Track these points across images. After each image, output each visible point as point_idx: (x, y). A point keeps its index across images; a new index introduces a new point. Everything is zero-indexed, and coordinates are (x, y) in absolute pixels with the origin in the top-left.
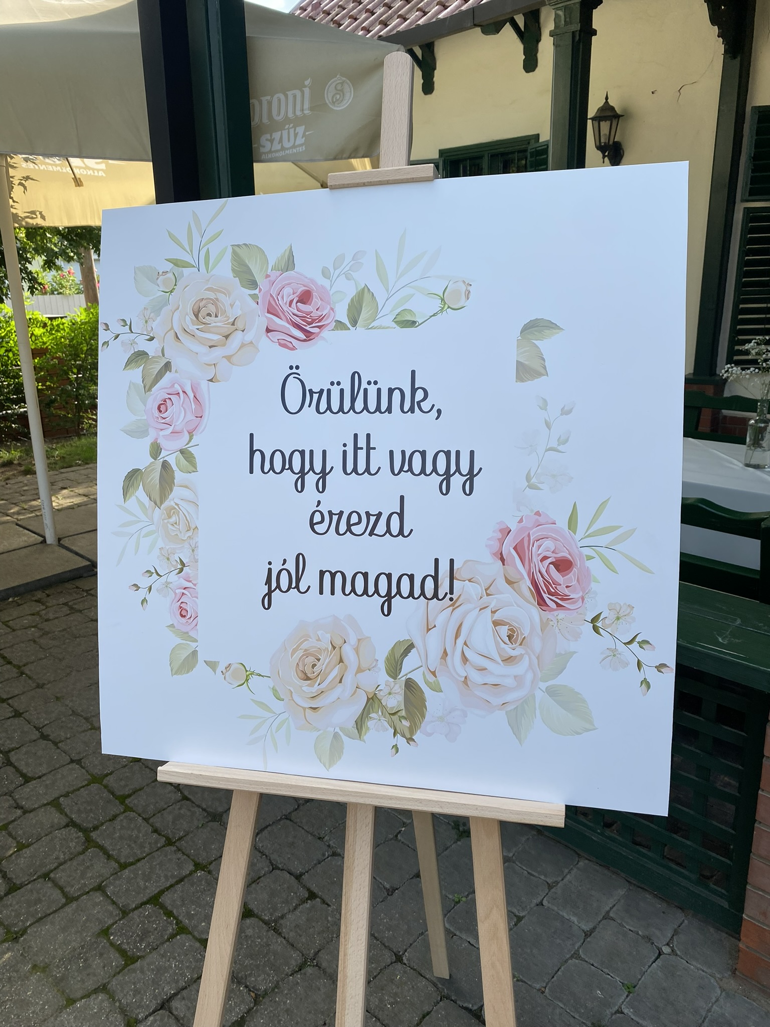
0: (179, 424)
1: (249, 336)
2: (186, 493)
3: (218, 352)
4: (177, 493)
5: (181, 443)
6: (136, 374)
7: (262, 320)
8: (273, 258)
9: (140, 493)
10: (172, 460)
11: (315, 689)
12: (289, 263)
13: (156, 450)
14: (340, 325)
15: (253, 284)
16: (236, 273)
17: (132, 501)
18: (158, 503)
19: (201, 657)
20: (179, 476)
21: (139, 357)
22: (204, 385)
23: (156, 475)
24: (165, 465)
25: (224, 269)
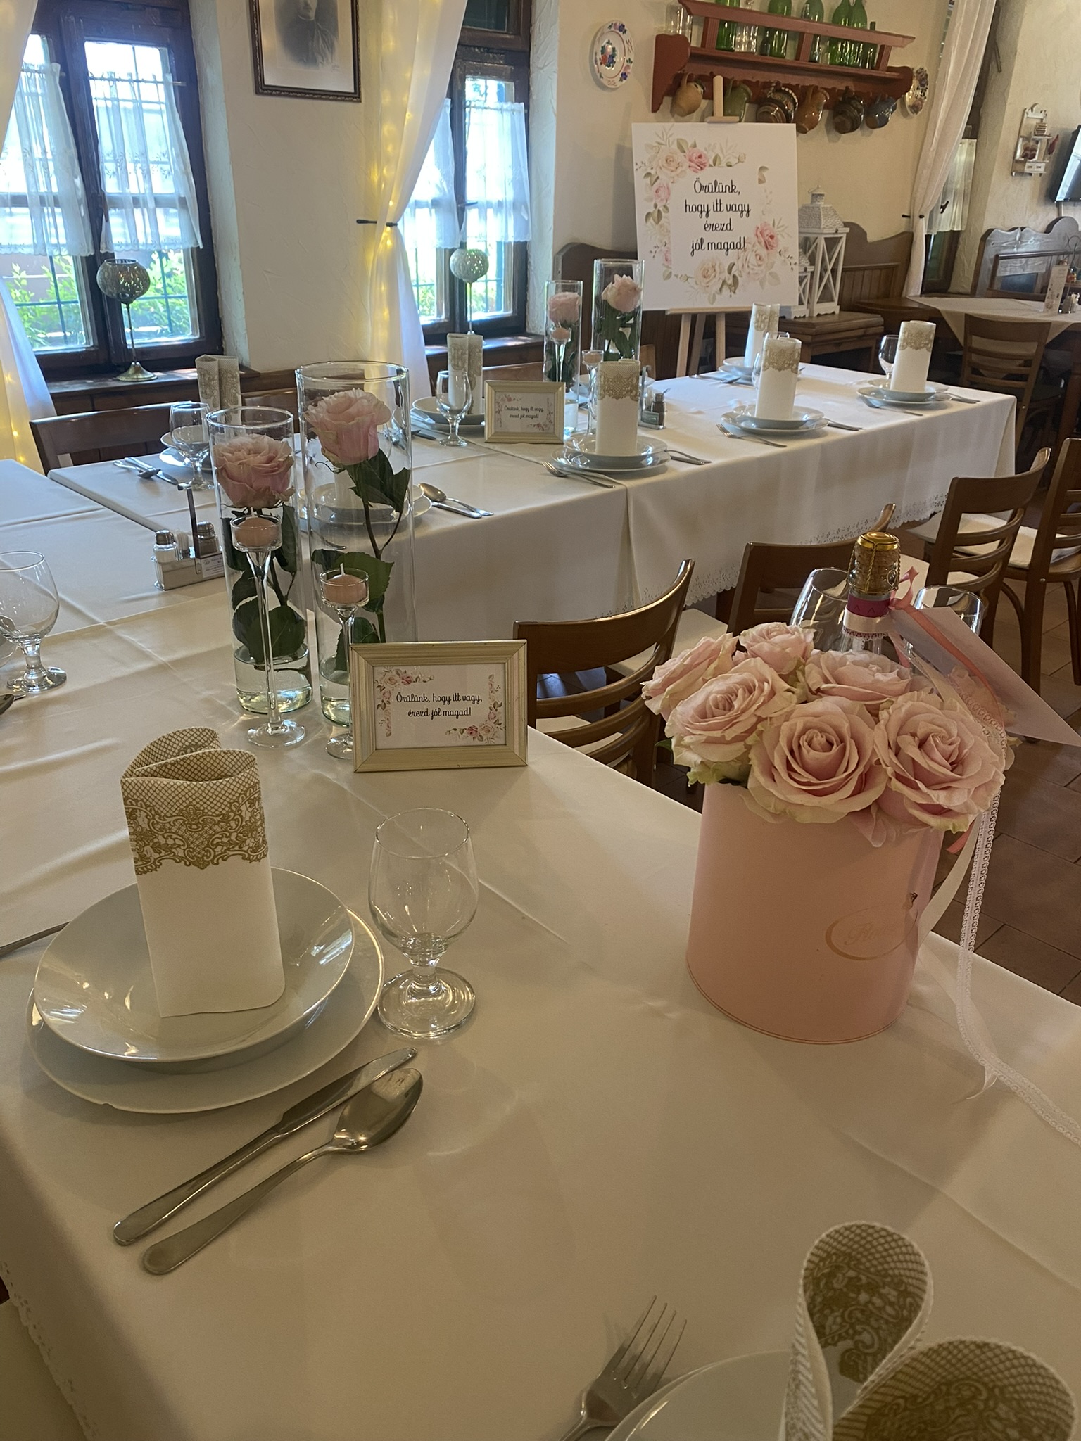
0: (663, 196)
1: (684, 168)
2: (666, 220)
3: (674, 174)
4: (663, 221)
5: (664, 203)
6: (648, 180)
7: (688, 163)
8: (690, 144)
9: (651, 220)
10: (661, 209)
11: (707, 280)
12: (695, 146)
13: (656, 206)
14: (710, 166)
15: (684, 152)
16: (679, 148)
17: (648, 224)
18: (657, 223)
19: (673, 273)
20: (663, 214)
21: (648, 174)
22: (670, 184)
23: (656, 214)
24: (659, 211)
25: (675, 146)
